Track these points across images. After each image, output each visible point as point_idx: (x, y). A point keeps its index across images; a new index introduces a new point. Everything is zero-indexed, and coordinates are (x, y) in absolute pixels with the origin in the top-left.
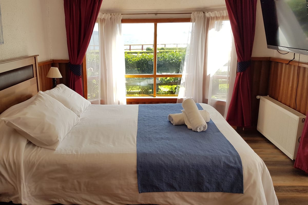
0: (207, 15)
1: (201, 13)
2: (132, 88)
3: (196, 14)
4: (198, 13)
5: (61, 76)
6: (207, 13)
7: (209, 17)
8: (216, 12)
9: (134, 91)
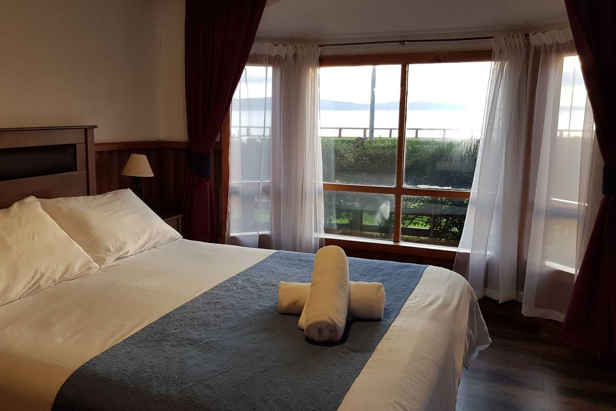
0: (534, 40)
1: (518, 36)
2: (412, 221)
3: (503, 39)
4: (509, 37)
5: (150, 174)
6: (535, 34)
7: (539, 46)
8: (556, 31)
9: (416, 227)
